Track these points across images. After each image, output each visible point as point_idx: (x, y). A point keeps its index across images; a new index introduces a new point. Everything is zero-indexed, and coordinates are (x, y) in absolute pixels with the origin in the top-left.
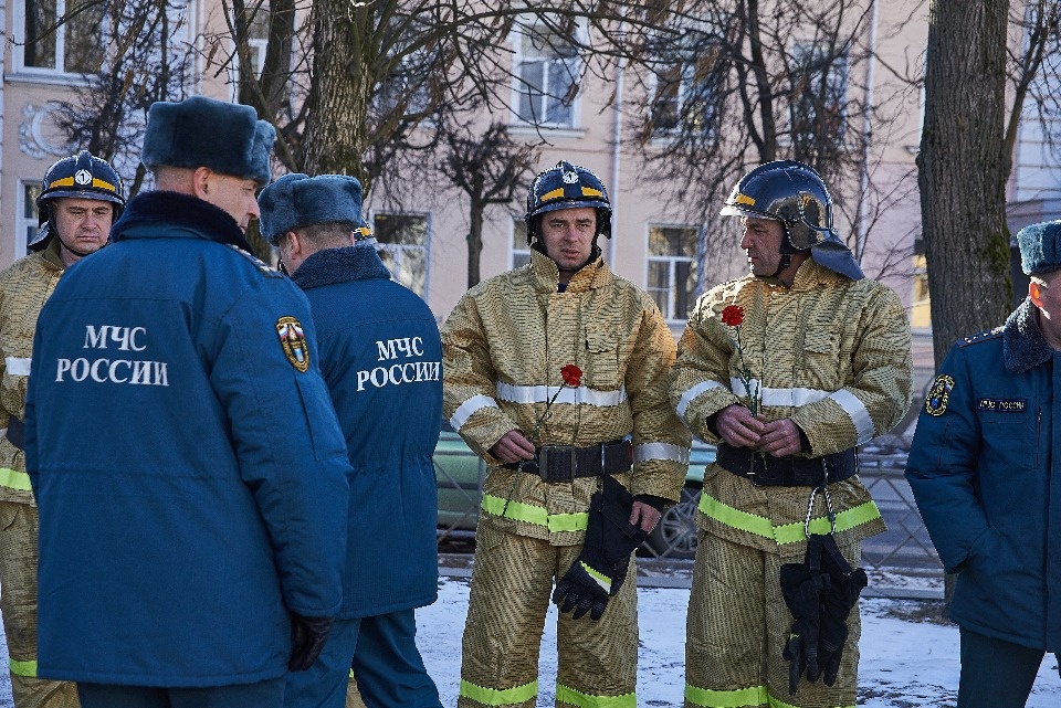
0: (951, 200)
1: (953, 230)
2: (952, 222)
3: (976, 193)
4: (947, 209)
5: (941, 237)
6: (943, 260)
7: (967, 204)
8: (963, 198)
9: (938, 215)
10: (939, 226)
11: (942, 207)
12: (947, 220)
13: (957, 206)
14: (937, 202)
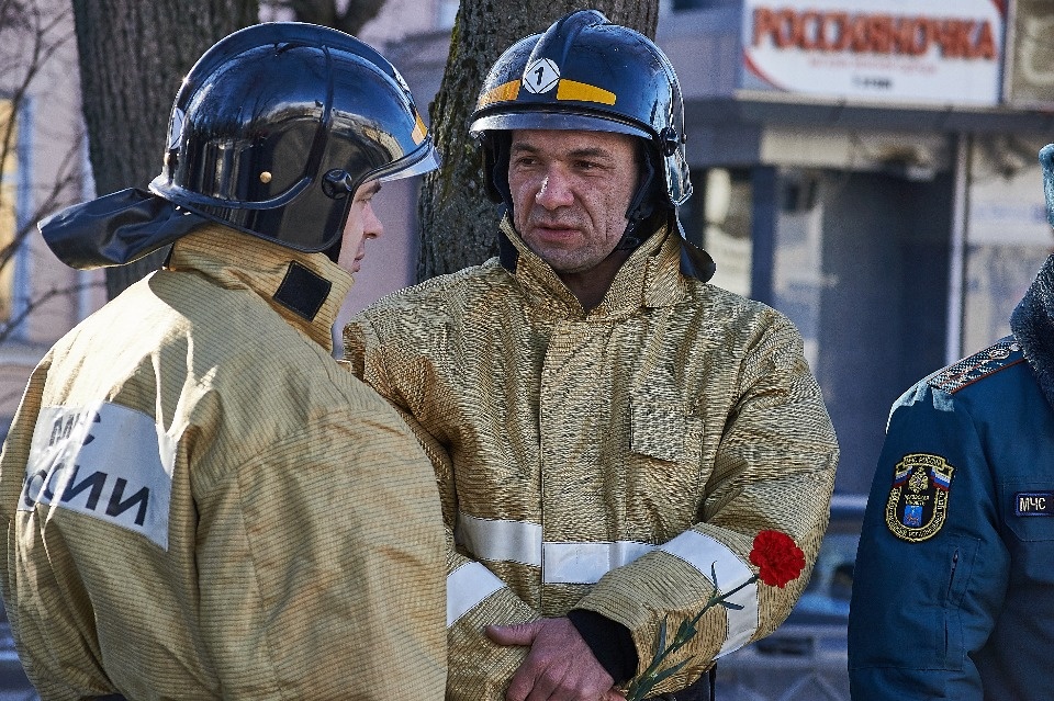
0: (140, 30)
1: (146, 102)
2: (144, 81)
3: (194, 18)
4: (132, 51)
5: (121, 115)
6: (126, 168)
7: (174, 42)
8: (165, 27)
9: (111, 63)
10: (115, 90)
11: (120, 44)
12: (133, 75)
13: (154, 45)
14: (110, 35)
